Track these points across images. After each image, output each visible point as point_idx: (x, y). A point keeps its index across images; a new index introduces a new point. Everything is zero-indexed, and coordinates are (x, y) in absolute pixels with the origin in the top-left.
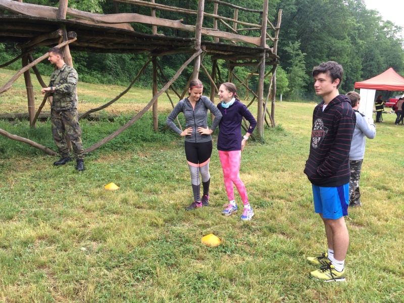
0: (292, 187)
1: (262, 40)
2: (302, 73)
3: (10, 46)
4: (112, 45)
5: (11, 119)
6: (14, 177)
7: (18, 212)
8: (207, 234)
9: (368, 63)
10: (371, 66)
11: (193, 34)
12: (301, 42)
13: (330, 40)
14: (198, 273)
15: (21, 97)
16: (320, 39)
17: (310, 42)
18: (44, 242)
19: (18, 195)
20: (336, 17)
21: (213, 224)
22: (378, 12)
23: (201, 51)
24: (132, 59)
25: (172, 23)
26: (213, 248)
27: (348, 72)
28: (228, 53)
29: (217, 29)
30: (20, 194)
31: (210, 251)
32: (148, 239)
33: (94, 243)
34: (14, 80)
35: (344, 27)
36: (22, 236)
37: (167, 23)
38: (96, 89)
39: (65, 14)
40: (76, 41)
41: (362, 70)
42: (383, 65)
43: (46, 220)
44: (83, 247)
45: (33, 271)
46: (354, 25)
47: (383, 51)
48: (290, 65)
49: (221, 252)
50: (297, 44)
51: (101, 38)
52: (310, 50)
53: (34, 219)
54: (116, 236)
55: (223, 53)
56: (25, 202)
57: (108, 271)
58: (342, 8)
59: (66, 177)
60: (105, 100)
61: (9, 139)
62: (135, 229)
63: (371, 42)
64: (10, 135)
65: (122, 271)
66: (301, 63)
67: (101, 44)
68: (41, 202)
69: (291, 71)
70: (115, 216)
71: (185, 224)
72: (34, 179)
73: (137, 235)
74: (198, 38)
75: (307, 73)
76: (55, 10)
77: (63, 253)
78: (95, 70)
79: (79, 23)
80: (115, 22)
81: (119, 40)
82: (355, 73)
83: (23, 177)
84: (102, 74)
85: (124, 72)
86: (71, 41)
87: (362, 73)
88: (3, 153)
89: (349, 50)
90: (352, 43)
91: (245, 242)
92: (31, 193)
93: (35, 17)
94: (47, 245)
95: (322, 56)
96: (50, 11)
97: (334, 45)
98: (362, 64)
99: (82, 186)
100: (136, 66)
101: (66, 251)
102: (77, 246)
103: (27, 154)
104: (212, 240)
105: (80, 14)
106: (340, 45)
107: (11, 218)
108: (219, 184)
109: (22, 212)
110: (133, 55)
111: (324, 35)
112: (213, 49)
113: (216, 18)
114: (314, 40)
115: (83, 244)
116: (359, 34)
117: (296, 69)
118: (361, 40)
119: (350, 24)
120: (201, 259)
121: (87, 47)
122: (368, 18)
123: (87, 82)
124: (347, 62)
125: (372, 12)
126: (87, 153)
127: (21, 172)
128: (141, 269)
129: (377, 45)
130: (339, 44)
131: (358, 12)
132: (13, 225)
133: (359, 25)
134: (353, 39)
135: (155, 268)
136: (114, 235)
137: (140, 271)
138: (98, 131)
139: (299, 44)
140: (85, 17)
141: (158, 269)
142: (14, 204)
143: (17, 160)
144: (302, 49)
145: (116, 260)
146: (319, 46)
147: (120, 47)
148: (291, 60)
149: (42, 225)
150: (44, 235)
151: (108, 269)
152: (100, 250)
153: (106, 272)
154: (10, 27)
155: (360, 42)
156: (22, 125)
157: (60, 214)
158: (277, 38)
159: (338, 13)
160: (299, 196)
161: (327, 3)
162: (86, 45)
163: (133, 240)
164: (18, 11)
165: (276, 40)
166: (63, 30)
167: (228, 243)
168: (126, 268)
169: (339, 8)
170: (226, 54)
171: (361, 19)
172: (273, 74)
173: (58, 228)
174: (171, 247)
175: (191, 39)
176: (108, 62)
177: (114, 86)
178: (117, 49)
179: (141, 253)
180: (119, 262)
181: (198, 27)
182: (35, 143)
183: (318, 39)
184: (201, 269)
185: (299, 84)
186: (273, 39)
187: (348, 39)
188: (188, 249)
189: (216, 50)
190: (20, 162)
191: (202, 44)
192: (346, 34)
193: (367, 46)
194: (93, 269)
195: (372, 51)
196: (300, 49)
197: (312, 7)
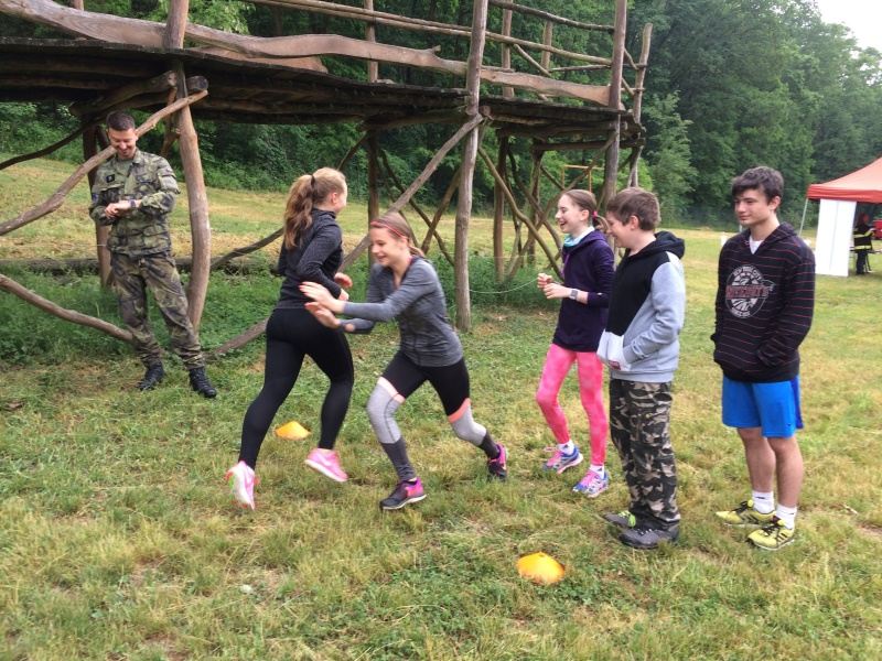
0: (701, 431)
1: (612, 91)
2: (683, 165)
3: (47, 107)
4: (281, 106)
5: (57, 272)
6: (73, 409)
7: (87, 495)
8: (528, 551)
9: (825, 142)
10: (832, 148)
11: (461, 80)
12: (680, 95)
13: (742, 92)
14: (525, 654)
15: (76, 221)
16: (722, 89)
17: (698, 96)
18: (154, 571)
19: (85, 451)
20: (757, 41)
21: (538, 527)
22: (848, 30)
23: (479, 118)
24: (312, 135)
25: (417, 57)
26: (549, 588)
27: (782, 160)
28: (537, 122)
29: (509, 68)
30: (91, 451)
31: (542, 597)
32: (393, 565)
33: (268, 573)
34: (69, 186)
35: (776, 61)
36: (103, 556)
37: (404, 55)
38: (235, 203)
39: (182, 36)
40: (205, 98)
41: (814, 156)
42: (860, 145)
43: (153, 515)
44: (247, 584)
45: (137, 648)
46: (796, 58)
47: (859, 114)
48: (656, 145)
49: (569, 597)
50: (671, 101)
51: (259, 91)
52: (699, 114)
53: (125, 514)
54: (318, 556)
55: (524, 122)
56: (104, 468)
57: (309, 645)
58: (770, 21)
59: (190, 409)
60: (257, 226)
61: (57, 320)
62: (359, 539)
63: (833, 96)
64: (60, 310)
65: (344, 648)
66: (680, 141)
67: (257, 104)
68: (137, 468)
69: (658, 159)
70: (309, 505)
71: (470, 523)
72: (116, 413)
73: (366, 552)
74: (472, 89)
75: (694, 163)
76: (160, 29)
77: (201, 599)
78: (231, 159)
79: (214, 56)
80: (291, 54)
81: (297, 95)
82: (797, 163)
83: (92, 407)
84: (246, 170)
85: (294, 165)
86: (195, 98)
87: (813, 162)
88: (45, 350)
89: (786, 112)
90: (792, 98)
91: (620, 573)
92: (115, 448)
93: (116, 44)
94: (160, 577)
95: (726, 126)
96: (149, 30)
97: (753, 101)
98: (813, 144)
99: (226, 429)
100: (321, 150)
101: (206, 594)
102: (230, 582)
103: (99, 353)
104: (545, 568)
105: (213, 38)
106: (765, 102)
107: (72, 510)
108: (533, 423)
109: (97, 494)
110: (314, 128)
111: (729, 79)
112: (503, 114)
113: (509, 44)
114: (708, 91)
115: (244, 575)
116: (808, 77)
117: (669, 154)
118: (811, 90)
119: (788, 55)
120: (526, 617)
121: (227, 111)
122: (826, 42)
123: (214, 186)
124: (781, 139)
125: (835, 29)
126: (231, 351)
127: (88, 396)
128: (390, 645)
129: (846, 101)
130: (763, 100)
131: (804, 30)
132: (80, 527)
133: (807, 57)
134: (794, 88)
135: (421, 641)
136: (314, 553)
137: (386, 649)
138: (250, 298)
139: (675, 101)
140: (225, 44)
141: (429, 644)
142: (78, 474)
143: (77, 368)
144: (683, 110)
145: (327, 618)
146: (719, 104)
147: (300, 110)
148: (658, 136)
149: (146, 526)
150: (153, 553)
151: (311, 642)
152: (286, 593)
153: (307, 649)
154: (59, 67)
155: (810, 94)
156: (84, 285)
157: (185, 500)
158: (641, 88)
159: (762, 33)
160: (722, 453)
161: (736, 9)
162: (225, 105)
163: (360, 566)
164: (78, 30)
165: (637, 92)
166: (176, 71)
167: (582, 574)
168: (353, 640)
169: (764, 21)
170: (530, 123)
171: (812, 43)
172: (631, 167)
173: (184, 536)
174: (450, 584)
175: (459, 90)
176: (259, 142)
177: (274, 195)
178: (291, 115)
179: (384, 603)
180: (334, 623)
181: (473, 64)
182: (116, 329)
183: (715, 88)
184: (531, 645)
185: (675, 189)
186: (631, 90)
187: (783, 88)
188: (490, 592)
189: (510, 115)
190: (83, 372)
191: (483, 101)
192: (778, 78)
193: (826, 104)
194: (275, 642)
195: (834, 114)
196: (677, 110)
197: (704, 18)
